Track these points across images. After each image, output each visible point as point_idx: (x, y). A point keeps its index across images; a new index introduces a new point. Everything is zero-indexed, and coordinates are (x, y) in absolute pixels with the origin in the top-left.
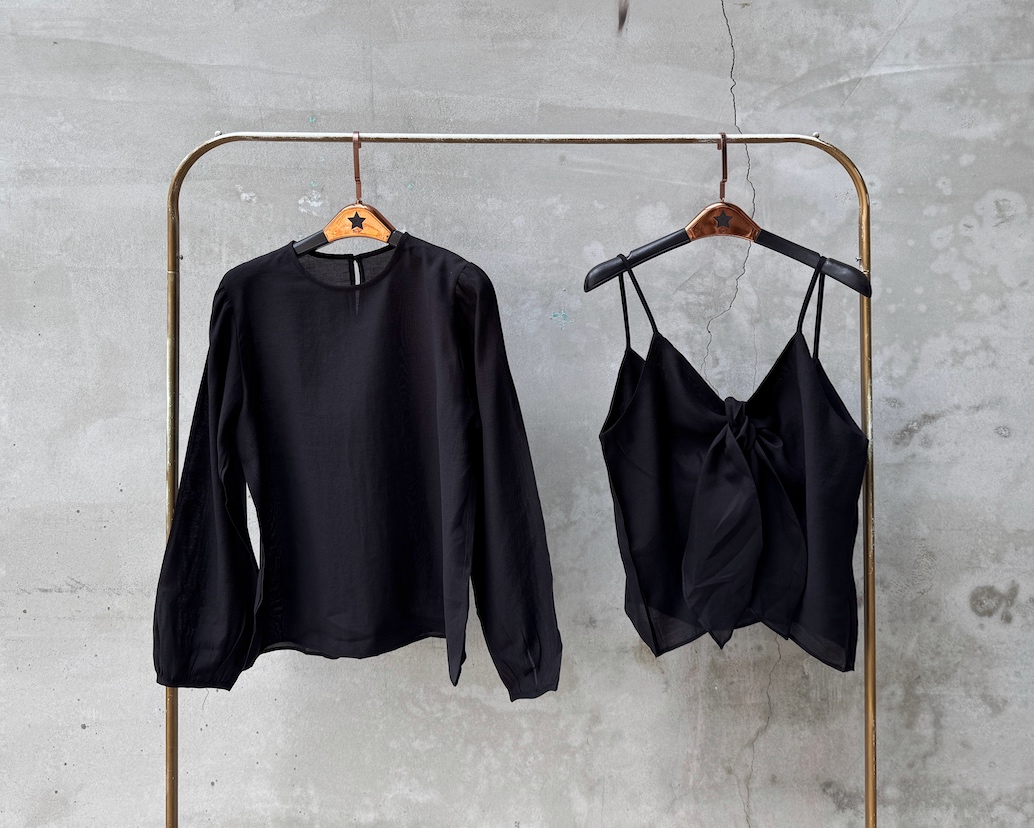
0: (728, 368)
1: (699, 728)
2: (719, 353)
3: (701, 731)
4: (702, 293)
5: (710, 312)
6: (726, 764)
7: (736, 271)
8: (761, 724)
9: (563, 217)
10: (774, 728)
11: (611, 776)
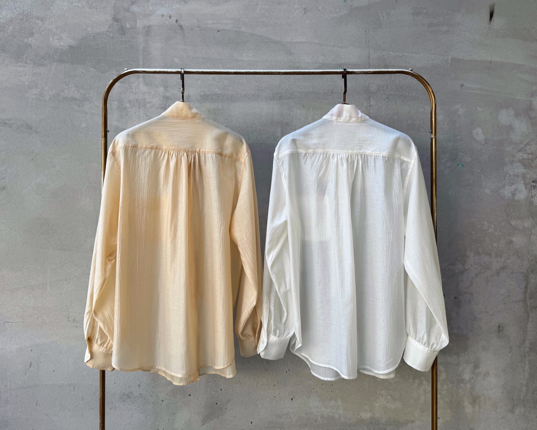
1: (526, 371)
4: (530, 154)
9: (462, 115)
11: (484, 394)
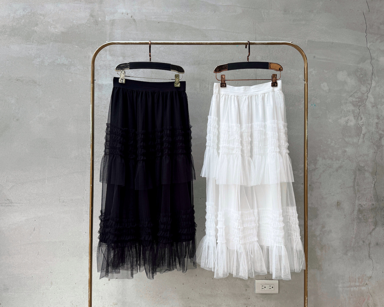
0: (365, 121)
1: (355, 229)
2: (362, 116)
3: (355, 230)
4: (357, 98)
5: (360, 104)
6: (363, 240)
7: (367, 91)
8: (373, 227)
9: (314, 75)
10: (377, 229)
11: (328, 244)
